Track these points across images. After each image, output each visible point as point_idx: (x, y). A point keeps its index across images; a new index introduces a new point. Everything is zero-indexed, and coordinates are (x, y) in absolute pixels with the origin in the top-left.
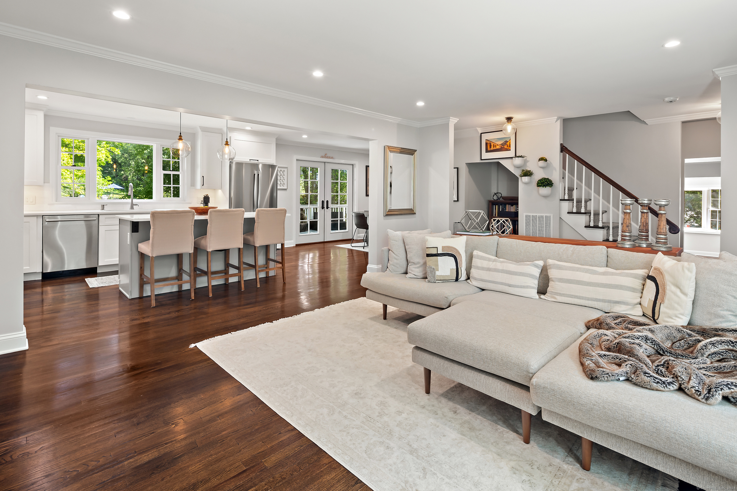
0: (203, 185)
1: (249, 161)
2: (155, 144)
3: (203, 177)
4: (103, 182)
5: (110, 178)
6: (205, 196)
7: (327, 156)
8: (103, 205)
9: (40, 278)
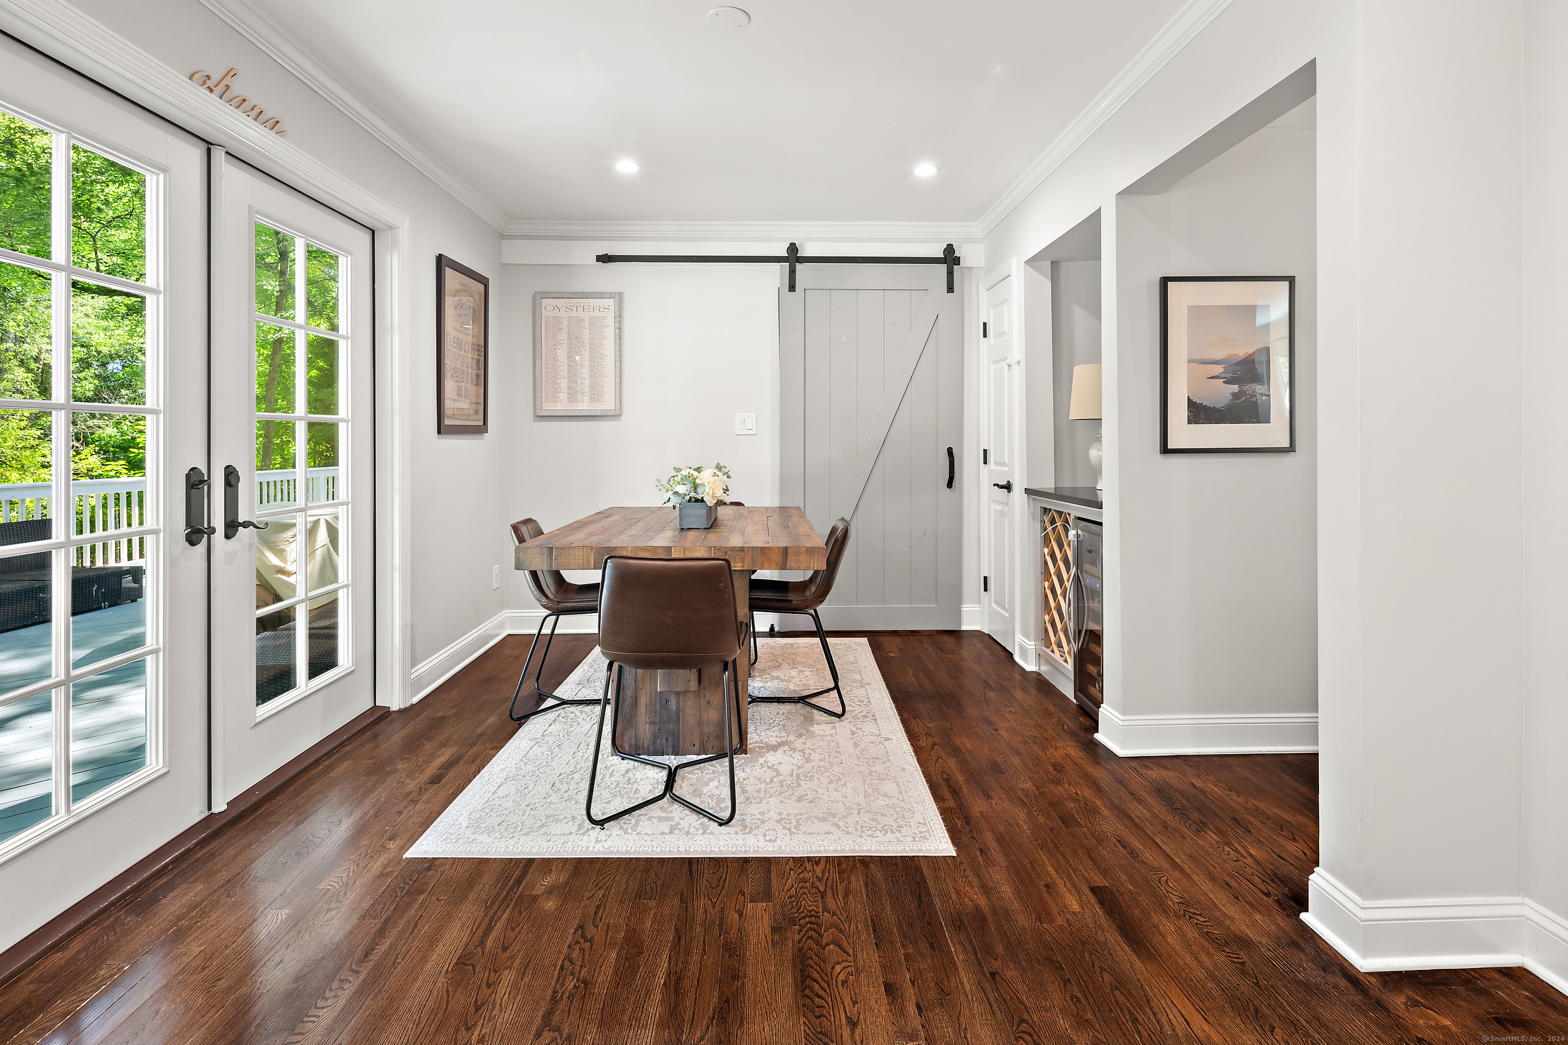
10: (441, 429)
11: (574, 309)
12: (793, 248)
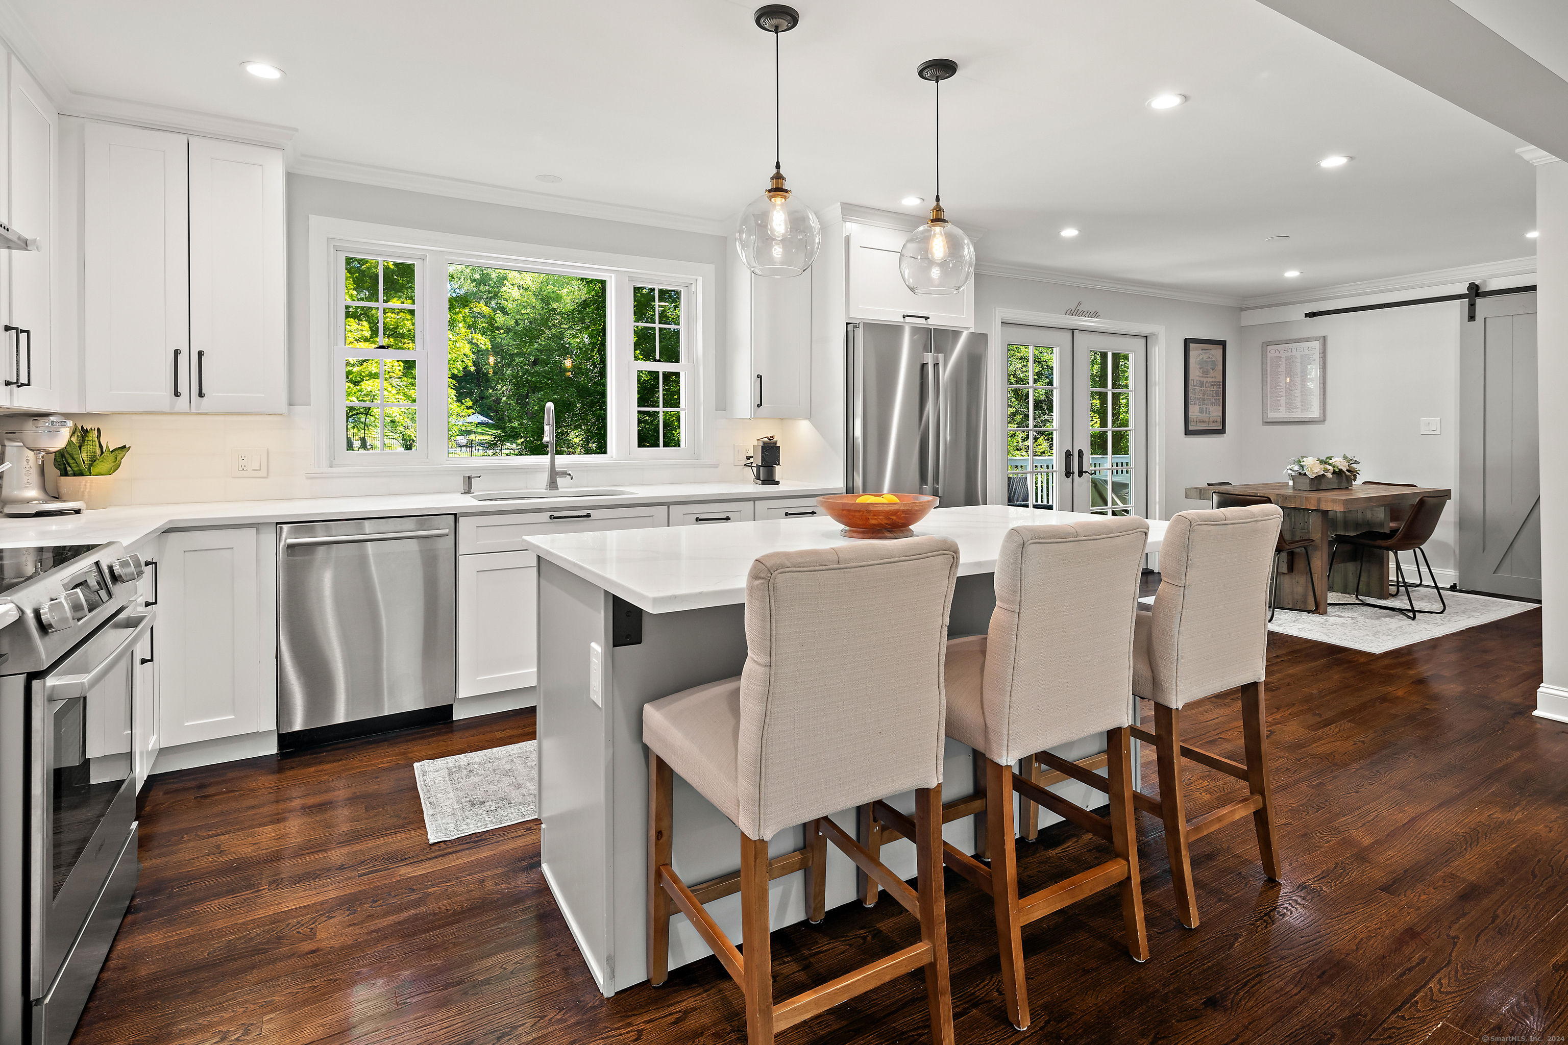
0: (760, 405)
1: (902, 320)
2: (613, 276)
3: (760, 377)
4: (458, 410)
5: (470, 404)
6: (764, 443)
7: (1081, 308)
8: (469, 478)
9: (273, 750)
10: (1188, 432)
11: (1290, 350)
12: (1473, 287)
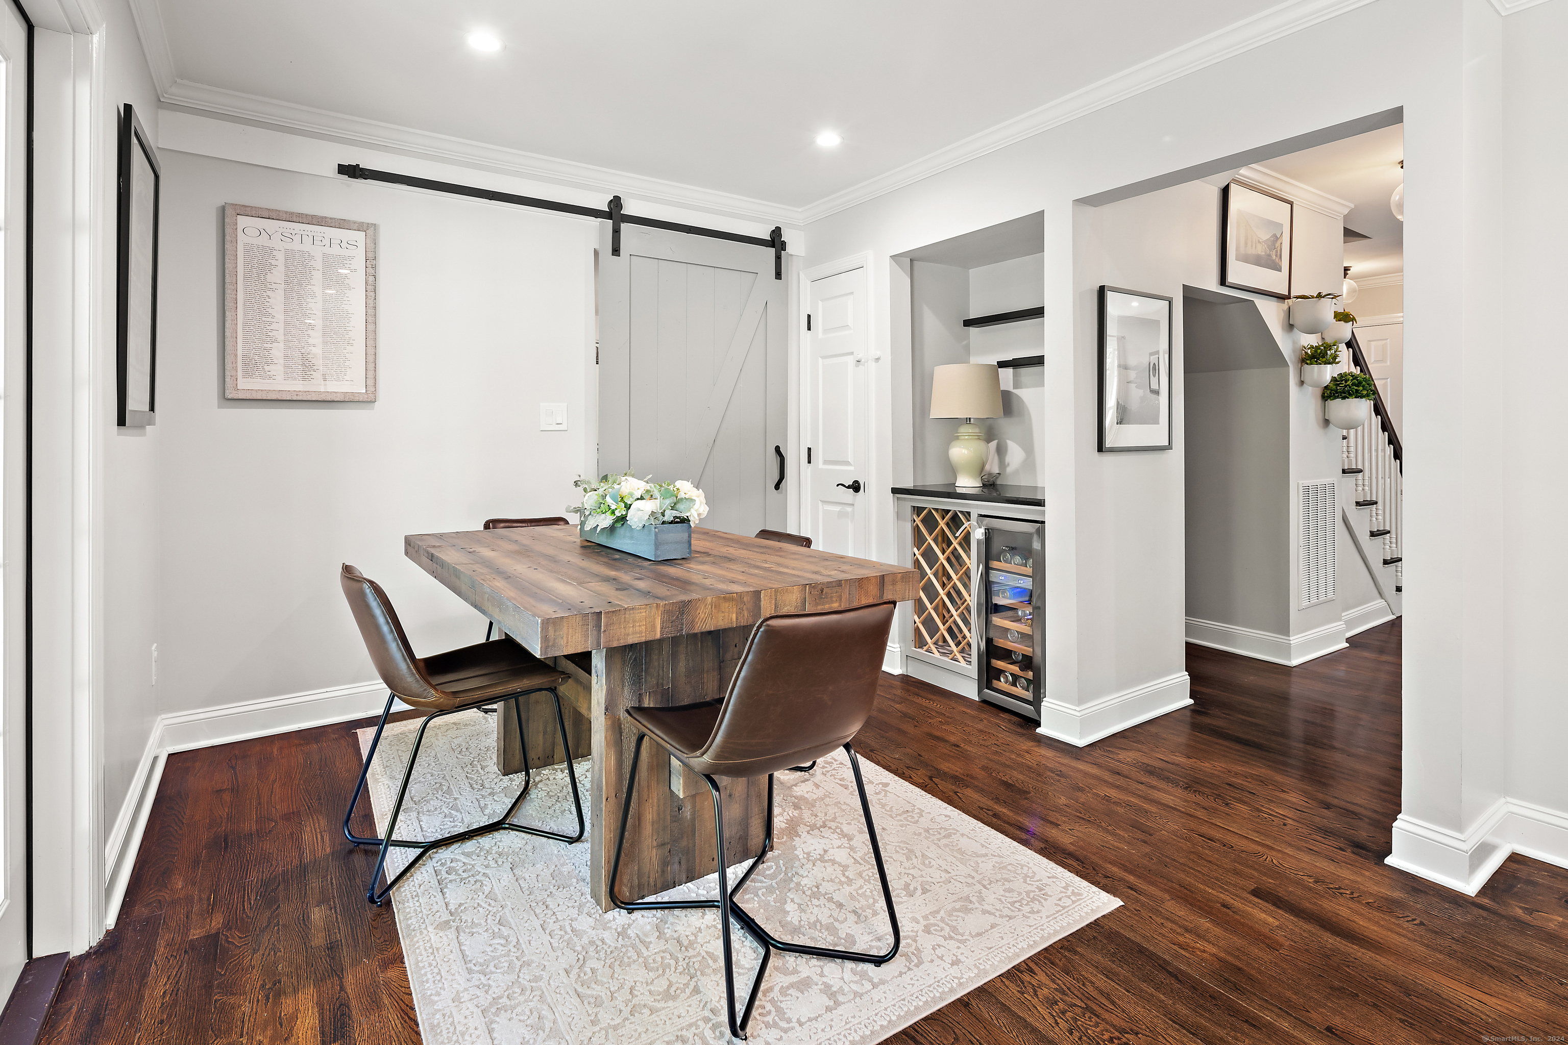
11: (297, 239)
12: (616, 202)
